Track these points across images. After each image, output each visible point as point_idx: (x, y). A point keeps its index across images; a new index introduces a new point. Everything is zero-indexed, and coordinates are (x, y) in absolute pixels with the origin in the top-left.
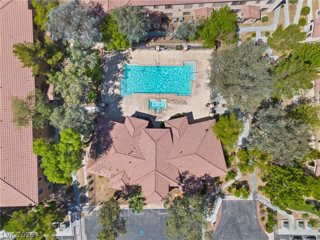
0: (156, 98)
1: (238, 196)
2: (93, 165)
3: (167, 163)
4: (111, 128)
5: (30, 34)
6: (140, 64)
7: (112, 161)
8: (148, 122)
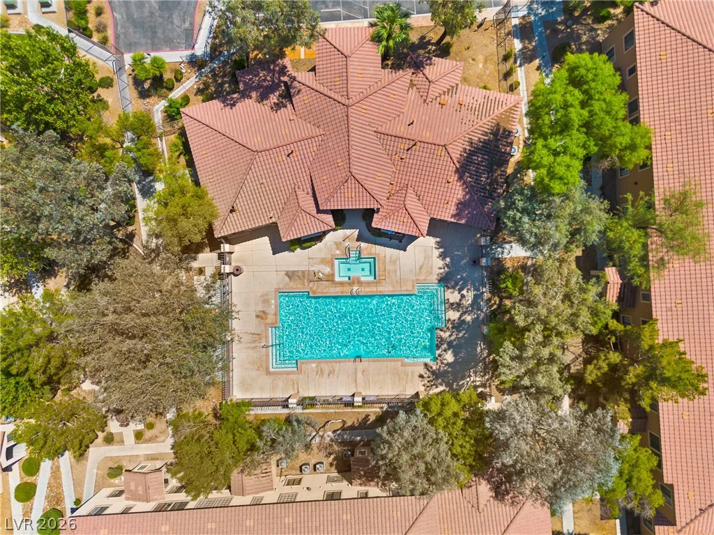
0: (360, 283)
1: (155, 60)
2: (501, 114)
3: (322, 127)
4: (461, 206)
5: (666, 424)
6: (400, 363)
7: (456, 125)
8: (374, 225)
